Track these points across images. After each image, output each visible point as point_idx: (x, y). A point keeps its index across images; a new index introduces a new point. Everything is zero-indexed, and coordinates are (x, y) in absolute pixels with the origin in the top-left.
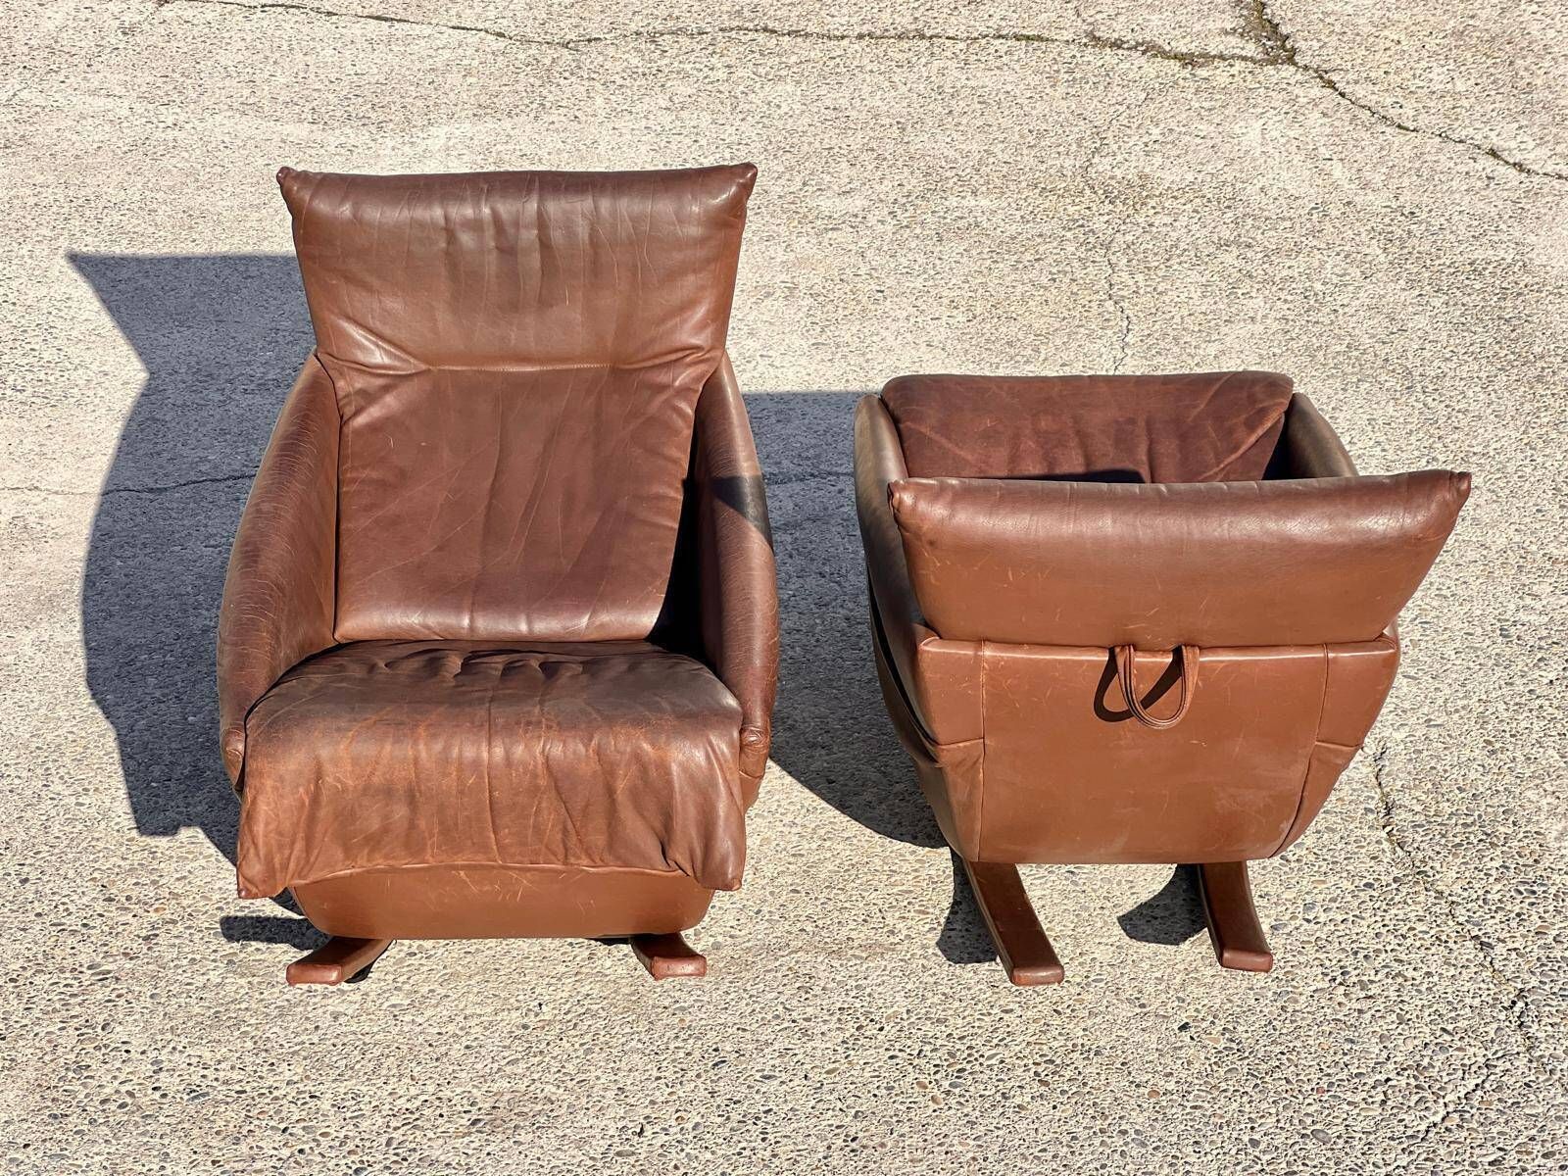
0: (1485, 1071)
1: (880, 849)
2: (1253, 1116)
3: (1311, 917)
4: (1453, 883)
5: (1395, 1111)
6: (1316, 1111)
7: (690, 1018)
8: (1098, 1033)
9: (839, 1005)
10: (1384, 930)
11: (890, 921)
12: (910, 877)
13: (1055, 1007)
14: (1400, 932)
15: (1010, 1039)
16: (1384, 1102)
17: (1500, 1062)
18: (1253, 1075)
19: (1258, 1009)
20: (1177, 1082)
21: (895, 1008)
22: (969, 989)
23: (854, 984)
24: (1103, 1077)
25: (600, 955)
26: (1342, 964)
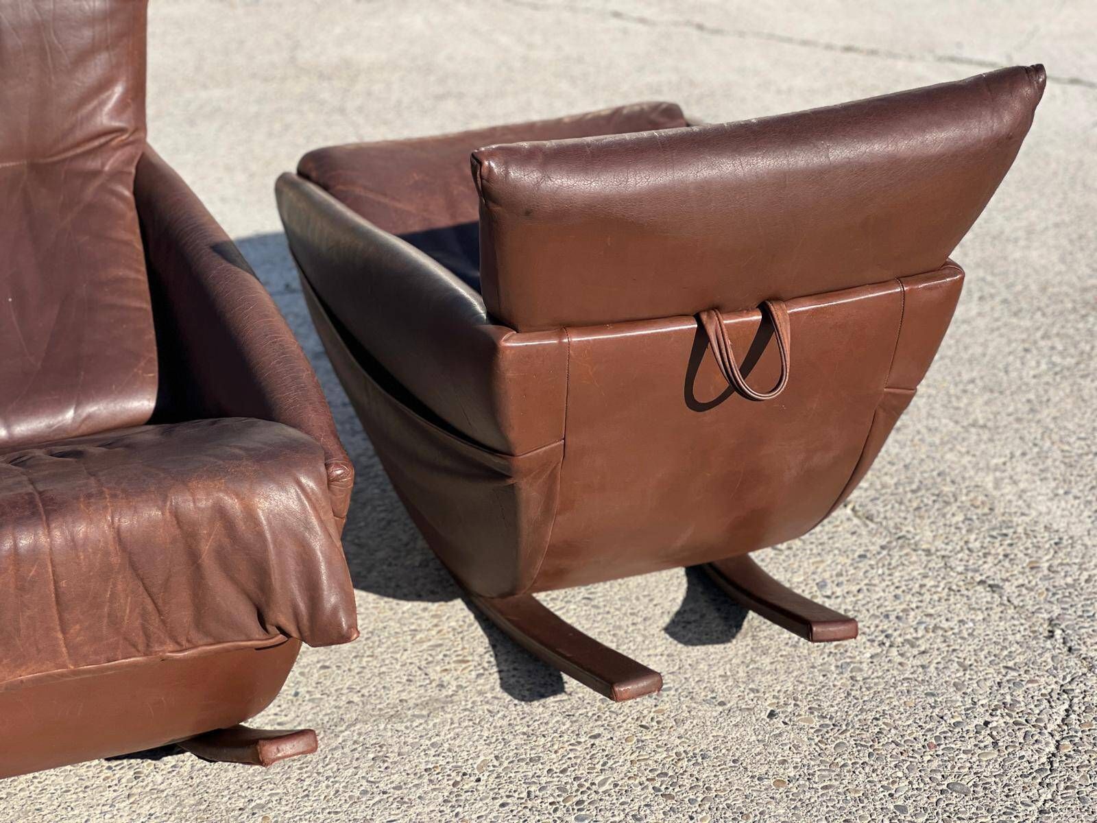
0: (1065, 696)
1: (391, 613)
2: (885, 783)
3: (829, 593)
4: (934, 540)
5: (1010, 750)
6: (939, 766)
7: (273, 814)
8: (694, 738)
9: (423, 767)
10: (899, 592)
11: (433, 676)
12: (434, 633)
13: (639, 723)
14: (914, 591)
15: (612, 762)
16: (995, 744)
17: (1074, 686)
18: (862, 745)
19: (831, 684)
20: (795, 767)
21: (482, 758)
22: (547, 723)
23: (429, 743)
24: (722, 778)
25: (146, 772)
26: (880, 628)
